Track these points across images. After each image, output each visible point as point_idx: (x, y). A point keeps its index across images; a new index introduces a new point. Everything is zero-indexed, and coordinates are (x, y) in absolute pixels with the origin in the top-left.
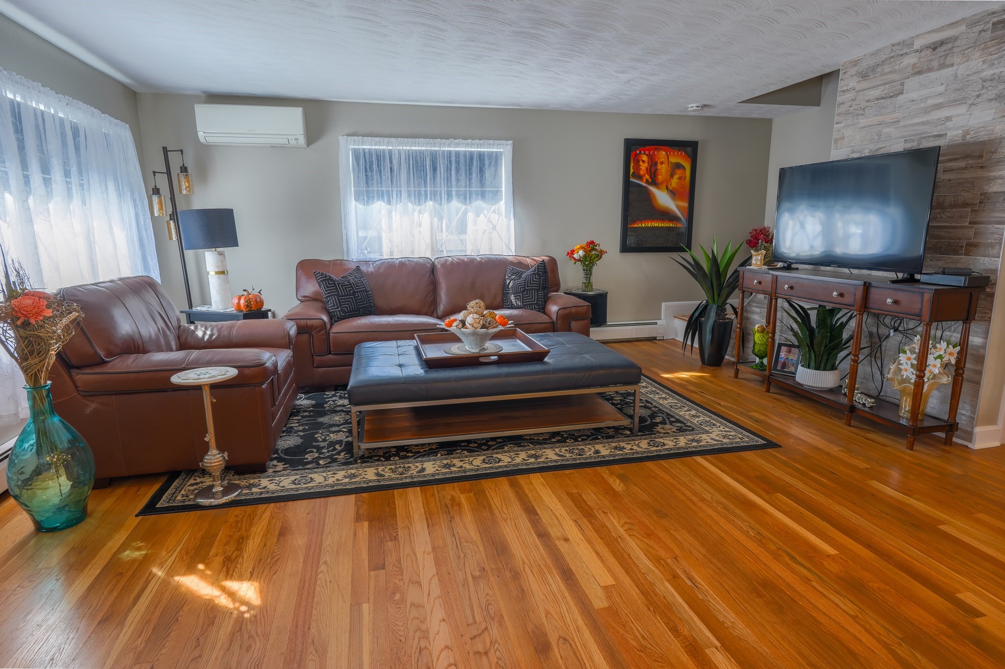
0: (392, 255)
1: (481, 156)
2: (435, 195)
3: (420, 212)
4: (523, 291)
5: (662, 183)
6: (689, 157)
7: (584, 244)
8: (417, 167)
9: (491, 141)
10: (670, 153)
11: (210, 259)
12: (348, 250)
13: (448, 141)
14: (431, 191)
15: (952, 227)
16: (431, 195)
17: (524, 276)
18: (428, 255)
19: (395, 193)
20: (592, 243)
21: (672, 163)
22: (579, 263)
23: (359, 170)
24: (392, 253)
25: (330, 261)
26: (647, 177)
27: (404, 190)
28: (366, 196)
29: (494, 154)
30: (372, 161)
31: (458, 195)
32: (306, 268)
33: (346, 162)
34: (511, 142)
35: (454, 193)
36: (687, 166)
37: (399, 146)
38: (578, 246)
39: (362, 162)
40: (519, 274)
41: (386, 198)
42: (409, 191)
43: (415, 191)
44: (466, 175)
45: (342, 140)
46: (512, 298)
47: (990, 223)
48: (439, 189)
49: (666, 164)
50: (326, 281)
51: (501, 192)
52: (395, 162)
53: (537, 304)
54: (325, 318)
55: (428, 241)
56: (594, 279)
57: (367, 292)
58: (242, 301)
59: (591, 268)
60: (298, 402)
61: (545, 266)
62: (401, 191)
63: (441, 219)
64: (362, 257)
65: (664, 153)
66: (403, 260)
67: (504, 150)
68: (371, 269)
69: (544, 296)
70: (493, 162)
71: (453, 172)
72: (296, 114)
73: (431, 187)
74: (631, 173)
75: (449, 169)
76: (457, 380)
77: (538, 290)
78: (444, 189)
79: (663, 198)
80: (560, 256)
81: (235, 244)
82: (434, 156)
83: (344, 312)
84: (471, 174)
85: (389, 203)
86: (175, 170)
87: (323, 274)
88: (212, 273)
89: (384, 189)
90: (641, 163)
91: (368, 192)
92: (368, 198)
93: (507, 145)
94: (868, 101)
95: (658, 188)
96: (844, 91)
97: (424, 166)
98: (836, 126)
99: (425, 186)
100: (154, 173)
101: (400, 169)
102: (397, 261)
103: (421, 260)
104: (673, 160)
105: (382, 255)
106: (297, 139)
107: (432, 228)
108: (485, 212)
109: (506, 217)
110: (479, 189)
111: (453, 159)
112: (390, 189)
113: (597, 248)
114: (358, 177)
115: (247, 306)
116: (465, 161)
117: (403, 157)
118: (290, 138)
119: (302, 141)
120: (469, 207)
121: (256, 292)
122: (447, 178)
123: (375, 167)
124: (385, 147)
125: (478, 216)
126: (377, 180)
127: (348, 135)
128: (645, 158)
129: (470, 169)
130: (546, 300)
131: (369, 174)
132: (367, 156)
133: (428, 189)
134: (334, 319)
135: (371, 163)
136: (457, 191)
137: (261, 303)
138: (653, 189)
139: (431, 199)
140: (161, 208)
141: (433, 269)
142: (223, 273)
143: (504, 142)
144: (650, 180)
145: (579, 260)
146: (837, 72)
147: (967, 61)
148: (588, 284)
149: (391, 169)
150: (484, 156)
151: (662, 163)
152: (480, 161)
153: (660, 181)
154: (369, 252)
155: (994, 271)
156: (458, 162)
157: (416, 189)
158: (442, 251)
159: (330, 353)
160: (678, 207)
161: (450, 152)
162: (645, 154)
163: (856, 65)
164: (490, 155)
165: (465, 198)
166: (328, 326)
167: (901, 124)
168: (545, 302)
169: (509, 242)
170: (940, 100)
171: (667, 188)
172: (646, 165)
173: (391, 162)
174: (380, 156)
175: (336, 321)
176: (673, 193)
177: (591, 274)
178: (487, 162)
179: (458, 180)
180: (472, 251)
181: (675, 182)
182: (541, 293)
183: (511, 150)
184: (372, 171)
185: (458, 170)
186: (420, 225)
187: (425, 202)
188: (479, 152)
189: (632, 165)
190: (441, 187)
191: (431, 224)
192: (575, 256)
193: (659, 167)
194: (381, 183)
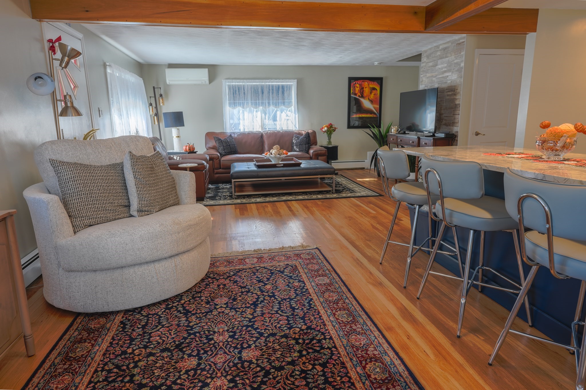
0: (244, 130)
1: (283, 87)
2: (263, 104)
3: (256, 112)
4: (299, 145)
5: (366, 96)
6: (379, 84)
7: (327, 125)
8: (255, 92)
9: (287, 80)
10: (370, 83)
11: (174, 131)
12: (226, 128)
13: (268, 80)
14: (261, 102)
15: (449, 116)
16: (261, 104)
17: (300, 138)
18: (260, 130)
19: (246, 103)
20: (331, 124)
21: (370, 87)
22: (325, 133)
23: (231, 94)
24: (244, 129)
25: (219, 133)
26: (359, 94)
27: (250, 102)
28: (234, 104)
29: (289, 86)
30: (236, 90)
31: (273, 104)
32: (209, 135)
33: (226, 91)
34: (296, 80)
35: (271, 103)
36: (378, 89)
37: (247, 83)
38: (325, 126)
39: (232, 90)
40: (298, 138)
41: (242, 105)
42: (252, 102)
43: (254, 102)
44: (276, 95)
45: (224, 81)
46: (295, 147)
47: (456, 115)
48: (264, 101)
49: (368, 88)
50: (219, 140)
51: (292, 102)
52: (246, 90)
53: (305, 150)
54: (219, 154)
55: (260, 124)
56: (332, 140)
57: (235, 145)
58: (187, 148)
59: (331, 135)
60: (209, 187)
61: (309, 134)
62: (248, 102)
63: (265, 114)
64: (232, 131)
65: (367, 83)
66: (249, 132)
67: (293, 84)
68: (236, 136)
69: (308, 147)
70: (288, 89)
71: (271, 94)
72: (205, 71)
73: (261, 100)
74: (351, 92)
75: (269, 93)
76: (268, 171)
77: (306, 144)
78: (267, 101)
79: (366, 104)
80: (317, 130)
81: (183, 125)
82: (262, 87)
83: (225, 152)
84: (278, 95)
85: (243, 108)
86: (157, 96)
87: (217, 137)
88: (175, 137)
89: (241, 102)
90: (356, 88)
91: (234, 103)
92: (234, 105)
93: (294, 81)
94: (429, 67)
95: (364, 99)
96: (423, 62)
97: (258, 91)
98: (421, 76)
99: (259, 100)
100: (150, 97)
101: (248, 93)
102: (247, 133)
103: (257, 132)
104: (371, 86)
105: (240, 130)
106: (205, 82)
107: (262, 118)
108: (285, 111)
109: (294, 113)
110: (282, 101)
111: (271, 88)
112: (244, 102)
113: (333, 126)
114: (230, 97)
115: (189, 149)
116: (276, 89)
117: (249, 88)
118: (202, 81)
119: (207, 82)
120: (278, 109)
121: (191, 144)
122: (268, 97)
123: (237, 92)
124: (242, 84)
125: (282, 113)
126: (238, 98)
127: (226, 79)
128: (358, 85)
129: (278, 92)
130: (309, 148)
131: (235, 95)
132: (234, 88)
133: (260, 101)
134: (222, 155)
135: (236, 91)
136: (272, 102)
137: (194, 149)
138: (362, 100)
139: (261, 106)
140: (153, 111)
141: (262, 136)
142: (179, 137)
143: (293, 80)
144: (360, 96)
145: (325, 132)
146: (421, 54)
147: (451, 56)
148: (330, 142)
149: (244, 93)
150: (284, 87)
151: (366, 88)
152: (282, 89)
153: (365, 96)
154: (235, 129)
155: (457, 132)
156: (273, 90)
157: (255, 101)
158: (266, 129)
159: (221, 169)
160: (374, 108)
161: (269, 85)
162: (358, 84)
163: (426, 53)
164: (287, 86)
165: (276, 105)
166: (220, 158)
167: (437, 77)
168: (309, 149)
169: (296, 124)
170: (446, 69)
171: (369, 99)
172: (358, 89)
173: (244, 90)
174: (239, 88)
175: (222, 156)
176: (372, 101)
177: (331, 138)
178: (285, 89)
179: (273, 97)
180: (279, 128)
181: (372, 96)
182: (307, 145)
183: (296, 84)
184: (236, 94)
185: (273, 93)
186: (257, 117)
187: (259, 107)
188: (282, 85)
189: (352, 89)
190: (265, 100)
191: (261, 116)
192: (323, 130)
193: (365, 89)
194: (240, 99)
